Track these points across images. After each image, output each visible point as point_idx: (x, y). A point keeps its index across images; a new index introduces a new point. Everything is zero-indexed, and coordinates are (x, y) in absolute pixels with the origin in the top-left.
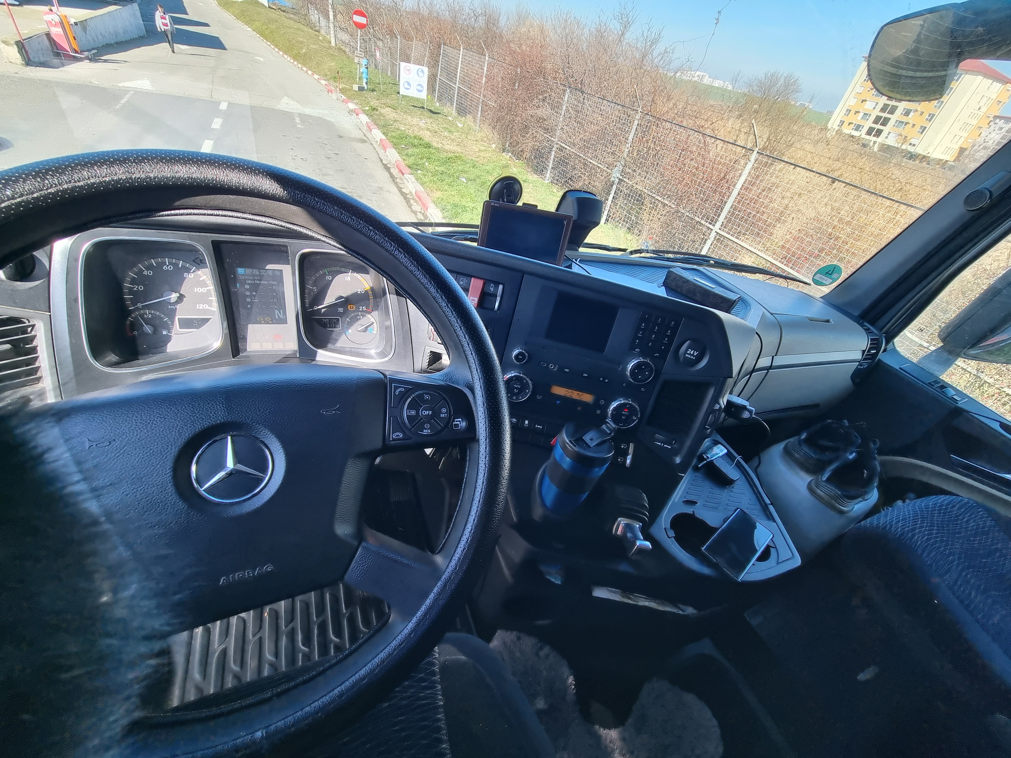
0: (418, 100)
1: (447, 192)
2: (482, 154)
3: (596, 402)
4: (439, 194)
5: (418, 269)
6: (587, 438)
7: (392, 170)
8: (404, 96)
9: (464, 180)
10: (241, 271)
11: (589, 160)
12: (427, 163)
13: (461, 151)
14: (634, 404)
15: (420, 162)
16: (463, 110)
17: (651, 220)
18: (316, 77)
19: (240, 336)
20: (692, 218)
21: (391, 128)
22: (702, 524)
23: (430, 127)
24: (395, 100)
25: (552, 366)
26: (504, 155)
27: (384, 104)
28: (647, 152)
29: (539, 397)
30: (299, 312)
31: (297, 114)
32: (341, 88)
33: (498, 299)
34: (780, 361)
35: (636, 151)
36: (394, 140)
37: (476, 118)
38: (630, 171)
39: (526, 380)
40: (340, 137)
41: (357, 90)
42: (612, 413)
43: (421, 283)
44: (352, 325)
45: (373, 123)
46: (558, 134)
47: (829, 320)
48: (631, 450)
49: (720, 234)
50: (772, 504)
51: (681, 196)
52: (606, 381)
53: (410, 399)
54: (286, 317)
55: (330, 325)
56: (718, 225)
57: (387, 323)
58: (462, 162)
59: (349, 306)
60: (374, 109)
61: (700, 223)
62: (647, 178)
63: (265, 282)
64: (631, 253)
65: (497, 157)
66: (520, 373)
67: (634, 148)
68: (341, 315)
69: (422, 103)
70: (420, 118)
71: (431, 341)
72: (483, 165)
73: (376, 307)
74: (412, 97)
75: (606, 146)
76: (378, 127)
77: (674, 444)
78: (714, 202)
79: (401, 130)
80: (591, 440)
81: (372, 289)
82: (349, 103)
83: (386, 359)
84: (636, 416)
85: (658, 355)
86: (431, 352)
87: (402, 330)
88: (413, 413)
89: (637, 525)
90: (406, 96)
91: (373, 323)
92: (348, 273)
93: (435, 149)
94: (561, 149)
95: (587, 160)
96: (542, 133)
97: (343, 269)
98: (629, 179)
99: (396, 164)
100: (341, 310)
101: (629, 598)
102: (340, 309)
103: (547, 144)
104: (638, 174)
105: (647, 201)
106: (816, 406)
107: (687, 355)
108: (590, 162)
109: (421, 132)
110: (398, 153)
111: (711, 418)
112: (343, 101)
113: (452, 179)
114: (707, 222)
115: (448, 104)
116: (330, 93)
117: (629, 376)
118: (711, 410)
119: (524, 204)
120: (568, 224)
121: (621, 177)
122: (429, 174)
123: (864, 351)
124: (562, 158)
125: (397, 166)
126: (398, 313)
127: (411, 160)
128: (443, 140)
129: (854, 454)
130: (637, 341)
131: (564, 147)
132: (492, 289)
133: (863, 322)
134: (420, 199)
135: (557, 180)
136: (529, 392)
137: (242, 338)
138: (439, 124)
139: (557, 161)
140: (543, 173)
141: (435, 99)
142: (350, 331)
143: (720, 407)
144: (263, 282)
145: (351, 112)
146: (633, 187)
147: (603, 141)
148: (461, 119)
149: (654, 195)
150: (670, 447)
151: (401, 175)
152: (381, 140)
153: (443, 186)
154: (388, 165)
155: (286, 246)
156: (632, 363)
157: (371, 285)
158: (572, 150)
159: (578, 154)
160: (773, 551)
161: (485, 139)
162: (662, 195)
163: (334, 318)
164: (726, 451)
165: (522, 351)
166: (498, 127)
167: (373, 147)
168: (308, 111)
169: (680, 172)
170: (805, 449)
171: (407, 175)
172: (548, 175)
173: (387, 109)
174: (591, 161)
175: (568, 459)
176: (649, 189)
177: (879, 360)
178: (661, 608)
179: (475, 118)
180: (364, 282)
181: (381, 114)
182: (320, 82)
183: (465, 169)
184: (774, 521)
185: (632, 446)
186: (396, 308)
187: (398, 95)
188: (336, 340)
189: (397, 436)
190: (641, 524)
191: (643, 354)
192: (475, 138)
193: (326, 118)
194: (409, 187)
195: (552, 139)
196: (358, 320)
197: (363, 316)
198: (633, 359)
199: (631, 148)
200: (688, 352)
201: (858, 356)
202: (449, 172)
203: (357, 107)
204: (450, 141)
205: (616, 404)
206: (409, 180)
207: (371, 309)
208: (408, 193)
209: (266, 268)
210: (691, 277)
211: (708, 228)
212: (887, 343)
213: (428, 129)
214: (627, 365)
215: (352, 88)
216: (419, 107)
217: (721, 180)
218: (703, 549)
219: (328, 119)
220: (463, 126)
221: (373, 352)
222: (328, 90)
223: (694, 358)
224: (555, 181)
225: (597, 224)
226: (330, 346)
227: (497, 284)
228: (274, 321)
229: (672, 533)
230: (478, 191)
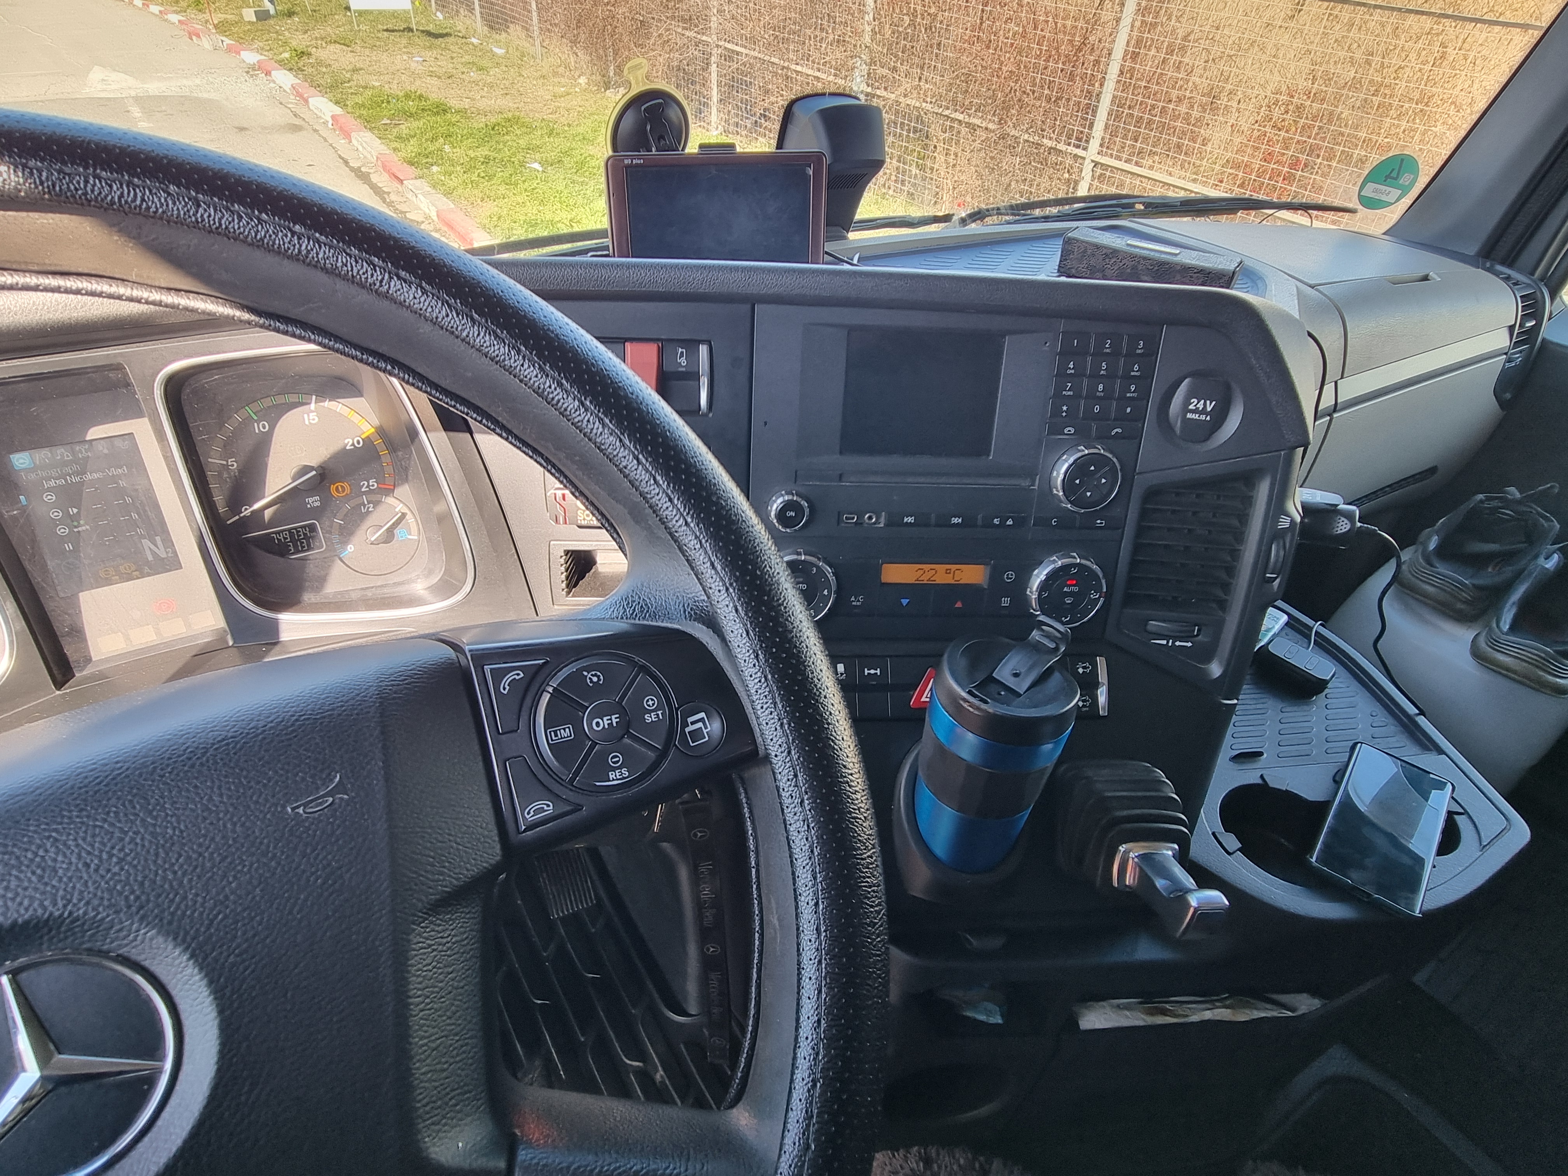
0: (394, 14)
1: (506, 200)
2: (562, 103)
3: (995, 576)
4: (489, 208)
5: (472, 319)
6: (1004, 673)
7: (374, 178)
8: (361, 13)
9: (536, 166)
10: (20, 460)
11: (793, 67)
12: (446, 147)
13: (515, 106)
14: (1084, 562)
15: (432, 148)
16: (497, 17)
17: (954, 165)
18: (155, 9)
19: (61, 627)
20: (1037, 144)
21: (351, 87)
22: (1289, 798)
23: (435, 69)
24: (343, 25)
25: (870, 518)
26: (610, 95)
27: (322, 39)
28: (912, 24)
29: (856, 601)
30: (203, 530)
31: (131, 100)
32: (216, 22)
33: (704, 381)
34: (1351, 388)
35: (888, 26)
36: (364, 112)
37: (531, 28)
38: (885, 71)
39: (818, 567)
40: (242, 129)
41: (254, 20)
42: (1040, 595)
43: (492, 359)
44: (351, 533)
45: (307, 85)
46: (714, 25)
47: (1428, 275)
48: (1103, 676)
49: (1102, 165)
50: (1422, 713)
51: (1004, 102)
52: (1010, 522)
53: (546, 698)
54: (175, 552)
55: (295, 546)
56: (1094, 145)
57: (439, 508)
58: (524, 129)
59: (333, 487)
60: (303, 53)
61: (1055, 149)
62: (923, 78)
63: (96, 476)
64: (963, 221)
65: (595, 102)
66: (799, 554)
67: (883, 20)
68: (317, 513)
69: (406, 21)
70: (408, 53)
71: (562, 526)
72: (569, 125)
73: (402, 475)
74: (380, 12)
75: (822, 30)
76: (320, 92)
77: (1197, 635)
78: (1074, 99)
79: (374, 87)
80: (1016, 675)
81: (381, 431)
82: (242, 52)
83: (459, 597)
84: (1098, 589)
85: (1119, 430)
86: (567, 552)
87: (482, 516)
88: (566, 733)
89: (1168, 851)
90: (366, 12)
91: (404, 515)
92: (309, 404)
93: (458, 112)
94: (729, 56)
95: (788, 68)
96: (680, 30)
97: (292, 398)
98: (886, 89)
99: (379, 163)
100: (313, 501)
101: (1164, 1012)
102: (310, 500)
103: (696, 53)
104: (903, 74)
105: (935, 130)
106: (1433, 470)
107: (1189, 416)
108: (796, 71)
109: (418, 83)
110: (380, 138)
111: (1278, 552)
112: (229, 49)
113: (510, 170)
114: (1069, 144)
115: (462, 11)
116: (194, 38)
117: (1063, 498)
118: (1271, 535)
119: (701, 146)
120: (817, 173)
121: (869, 90)
122: (458, 168)
123: (1511, 328)
124: (735, 75)
125: (384, 167)
126: (459, 475)
127: (411, 148)
128: (470, 91)
129: (1556, 556)
130: (1065, 408)
131: (733, 51)
132: (683, 361)
133: (1492, 266)
134: (451, 227)
135: (737, 125)
136: (830, 592)
137: (68, 634)
138: (452, 58)
139: (725, 84)
140: (702, 115)
141: (430, 6)
142: (350, 548)
143: (1293, 522)
144: (89, 477)
145: (252, 70)
146: (898, 103)
147: (814, 20)
148: (498, 37)
149: (947, 113)
150: (1189, 644)
151: (396, 184)
152: (333, 117)
153: (495, 187)
154: (363, 169)
155: (119, 368)
156: (1063, 464)
157: (376, 422)
158: (752, 53)
159: (767, 58)
160: (1461, 820)
161: (561, 70)
162: (965, 109)
163: (301, 527)
164: (1285, 618)
165: (790, 497)
166: (583, 37)
167: (320, 136)
168: (154, 87)
169: (991, 51)
170: (1442, 569)
171: (411, 182)
172: (714, 118)
173: (332, 47)
174: (799, 68)
175: (970, 736)
176: (934, 100)
177: (1544, 340)
178: (1244, 1016)
179: (527, 30)
180: (356, 418)
181: (320, 63)
182: (166, 20)
183: (534, 142)
184: (1441, 752)
185: (1101, 662)
186: (453, 462)
187: (349, 14)
188: (322, 580)
189: (536, 812)
190: (1176, 846)
191: (1083, 436)
192: (539, 73)
193: (200, 95)
194: (422, 206)
195: (704, 38)
196: (363, 517)
197: (377, 503)
198: (1063, 454)
199: (877, 23)
200: (1191, 407)
201: (1502, 341)
202: (500, 157)
203: (263, 57)
204: (486, 89)
205: (1045, 572)
206: (417, 192)
207: (389, 481)
208: (420, 219)
209: (88, 438)
210: (1119, 241)
211: (1075, 155)
212: (1552, 299)
213: (432, 74)
214: (1051, 473)
215: (242, 17)
216: (400, 31)
217: (1080, 50)
218: (1313, 860)
219: (205, 95)
220: (507, 52)
221: (419, 587)
222: (190, 34)
223: (1208, 418)
224: (731, 128)
225: (878, 165)
226: (308, 597)
227: (691, 345)
228: (147, 570)
229: (1232, 842)
230: (573, 182)
